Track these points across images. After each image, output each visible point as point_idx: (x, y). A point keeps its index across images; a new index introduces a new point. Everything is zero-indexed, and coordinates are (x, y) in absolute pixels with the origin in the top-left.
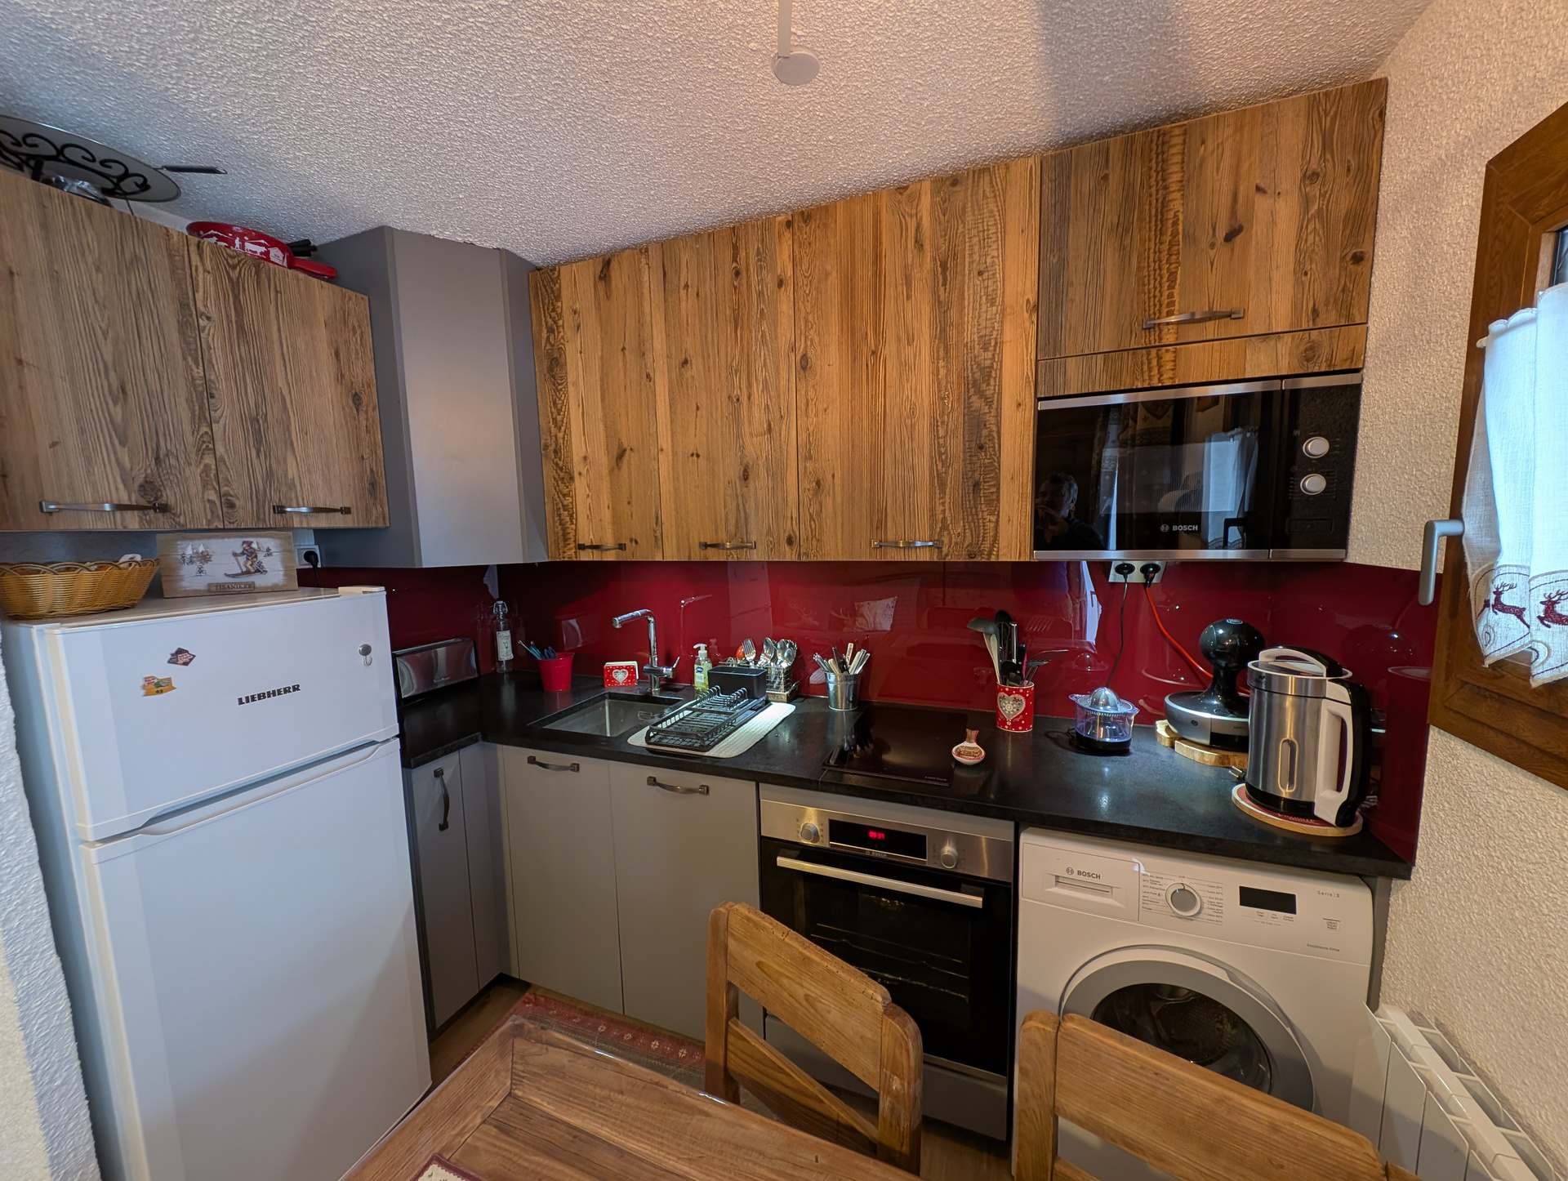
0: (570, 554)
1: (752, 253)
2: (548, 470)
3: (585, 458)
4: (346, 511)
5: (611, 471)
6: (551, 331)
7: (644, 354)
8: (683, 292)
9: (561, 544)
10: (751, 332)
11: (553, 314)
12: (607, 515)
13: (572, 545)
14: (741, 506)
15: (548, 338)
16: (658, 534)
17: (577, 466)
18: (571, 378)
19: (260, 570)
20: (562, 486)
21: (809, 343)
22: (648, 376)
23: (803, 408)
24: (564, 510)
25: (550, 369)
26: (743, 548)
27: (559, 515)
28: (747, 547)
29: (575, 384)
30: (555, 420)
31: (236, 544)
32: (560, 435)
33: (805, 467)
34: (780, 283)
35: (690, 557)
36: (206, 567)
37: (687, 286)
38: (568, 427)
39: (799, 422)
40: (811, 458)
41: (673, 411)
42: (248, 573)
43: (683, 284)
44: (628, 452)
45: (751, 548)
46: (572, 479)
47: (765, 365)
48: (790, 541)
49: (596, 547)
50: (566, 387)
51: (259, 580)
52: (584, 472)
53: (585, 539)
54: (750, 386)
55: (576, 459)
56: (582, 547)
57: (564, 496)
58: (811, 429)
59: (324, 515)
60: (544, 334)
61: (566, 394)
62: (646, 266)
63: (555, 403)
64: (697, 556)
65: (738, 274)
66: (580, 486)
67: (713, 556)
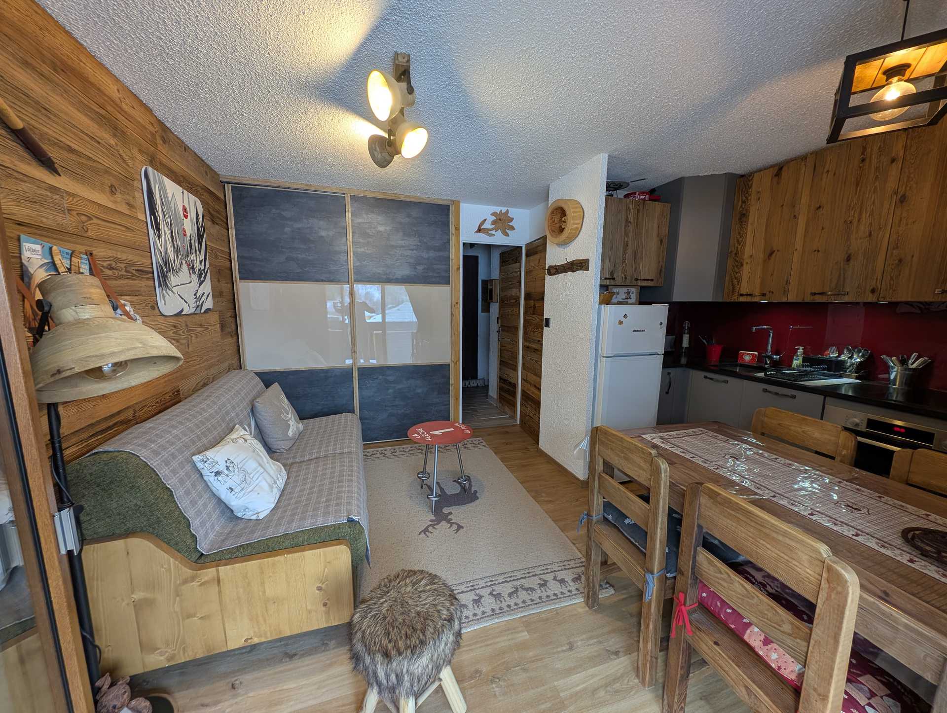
0: (735, 298)
1: (876, 149)
2: (730, 262)
3: (751, 256)
4: (652, 280)
5: (764, 261)
6: (743, 202)
7: (794, 206)
8: (825, 175)
9: (731, 294)
10: (867, 187)
11: (747, 195)
12: (758, 281)
13: (737, 294)
14: (842, 275)
15: (742, 206)
16: (786, 289)
17: (746, 259)
18: (750, 221)
19: (630, 298)
20: (736, 269)
21: (908, 188)
22: (795, 216)
23: (897, 222)
24: (735, 279)
25: (740, 219)
26: (839, 294)
27: (732, 282)
28: (842, 295)
29: (752, 224)
30: (738, 241)
31: (625, 290)
32: (739, 247)
33: (892, 253)
34: (893, 161)
35: (803, 300)
36: (618, 296)
37: (828, 171)
38: (745, 243)
39: (893, 230)
40: (897, 247)
41: (806, 230)
42: (627, 298)
43: (825, 170)
44: (776, 252)
45: (844, 295)
46: (742, 265)
47: (874, 203)
48: (873, 291)
49: (750, 295)
50: (747, 226)
51: (629, 301)
52: (749, 262)
53: (743, 292)
54: (860, 214)
55: (746, 256)
56: (742, 295)
57: (737, 273)
58: (901, 233)
59: (646, 281)
60: (740, 203)
61: (746, 229)
62: (804, 166)
63: (740, 233)
64: (809, 299)
65: (863, 160)
66: (746, 269)
67: (818, 299)
